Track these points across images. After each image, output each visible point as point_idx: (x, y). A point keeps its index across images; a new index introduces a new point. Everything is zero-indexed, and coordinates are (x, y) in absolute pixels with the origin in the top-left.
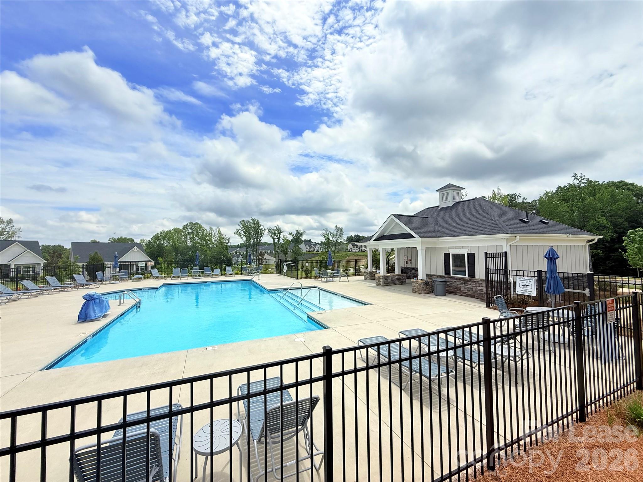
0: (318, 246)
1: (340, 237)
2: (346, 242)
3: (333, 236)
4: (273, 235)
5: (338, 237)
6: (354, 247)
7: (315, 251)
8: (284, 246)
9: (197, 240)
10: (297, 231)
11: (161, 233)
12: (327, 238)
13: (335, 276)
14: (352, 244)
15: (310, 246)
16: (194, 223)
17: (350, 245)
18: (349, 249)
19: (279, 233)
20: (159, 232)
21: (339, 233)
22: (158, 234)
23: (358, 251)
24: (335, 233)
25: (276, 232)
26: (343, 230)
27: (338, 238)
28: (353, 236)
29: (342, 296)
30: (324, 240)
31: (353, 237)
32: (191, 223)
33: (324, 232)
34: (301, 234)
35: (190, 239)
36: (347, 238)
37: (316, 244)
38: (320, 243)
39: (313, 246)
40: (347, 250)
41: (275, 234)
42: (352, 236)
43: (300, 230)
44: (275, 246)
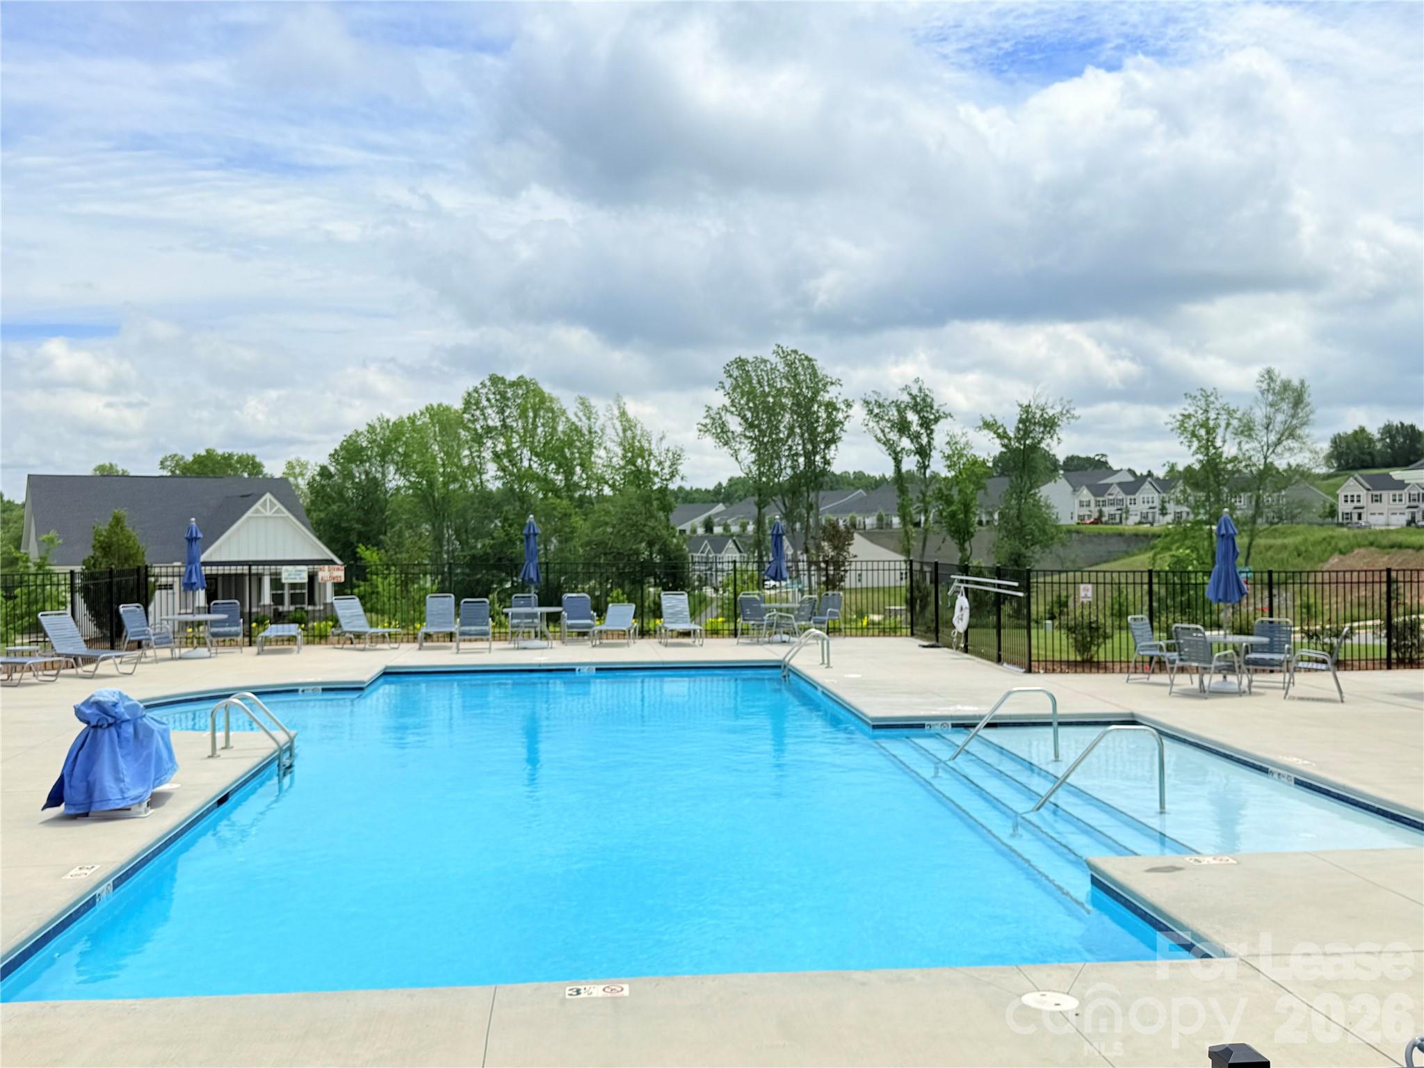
0: (1148, 494)
1: (1292, 435)
2: (1323, 470)
3: (1247, 430)
4: (893, 436)
5: (1273, 438)
6: (1377, 499)
7: (1133, 519)
8: (955, 492)
9: (526, 464)
10: (1027, 409)
11: (372, 429)
12: (1208, 444)
13: (1255, 662)
14: (1367, 478)
15: (1099, 491)
16: (511, 377)
17: (1353, 486)
18: (1343, 507)
19: (926, 424)
20: (363, 428)
21: (1280, 418)
22: (358, 434)
23: (1402, 520)
24: (1259, 414)
25: (912, 417)
26: (1310, 398)
27: (1279, 442)
28: (1374, 430)
29: (1298, 783)
30: (1187, 457)
31: (1370, 441)
32: (495, 380)
33: (1191, 410)
34: (1050, 425)
35: (497, 457)
36: (1337, 442)
37: (1135, 483)
38: (1160, 473)
39: (1117, 493)
40: (1333, 513)
41: (903, 427)
42: (1362, 430)
43: (1042, 401)
44: (903, 491)
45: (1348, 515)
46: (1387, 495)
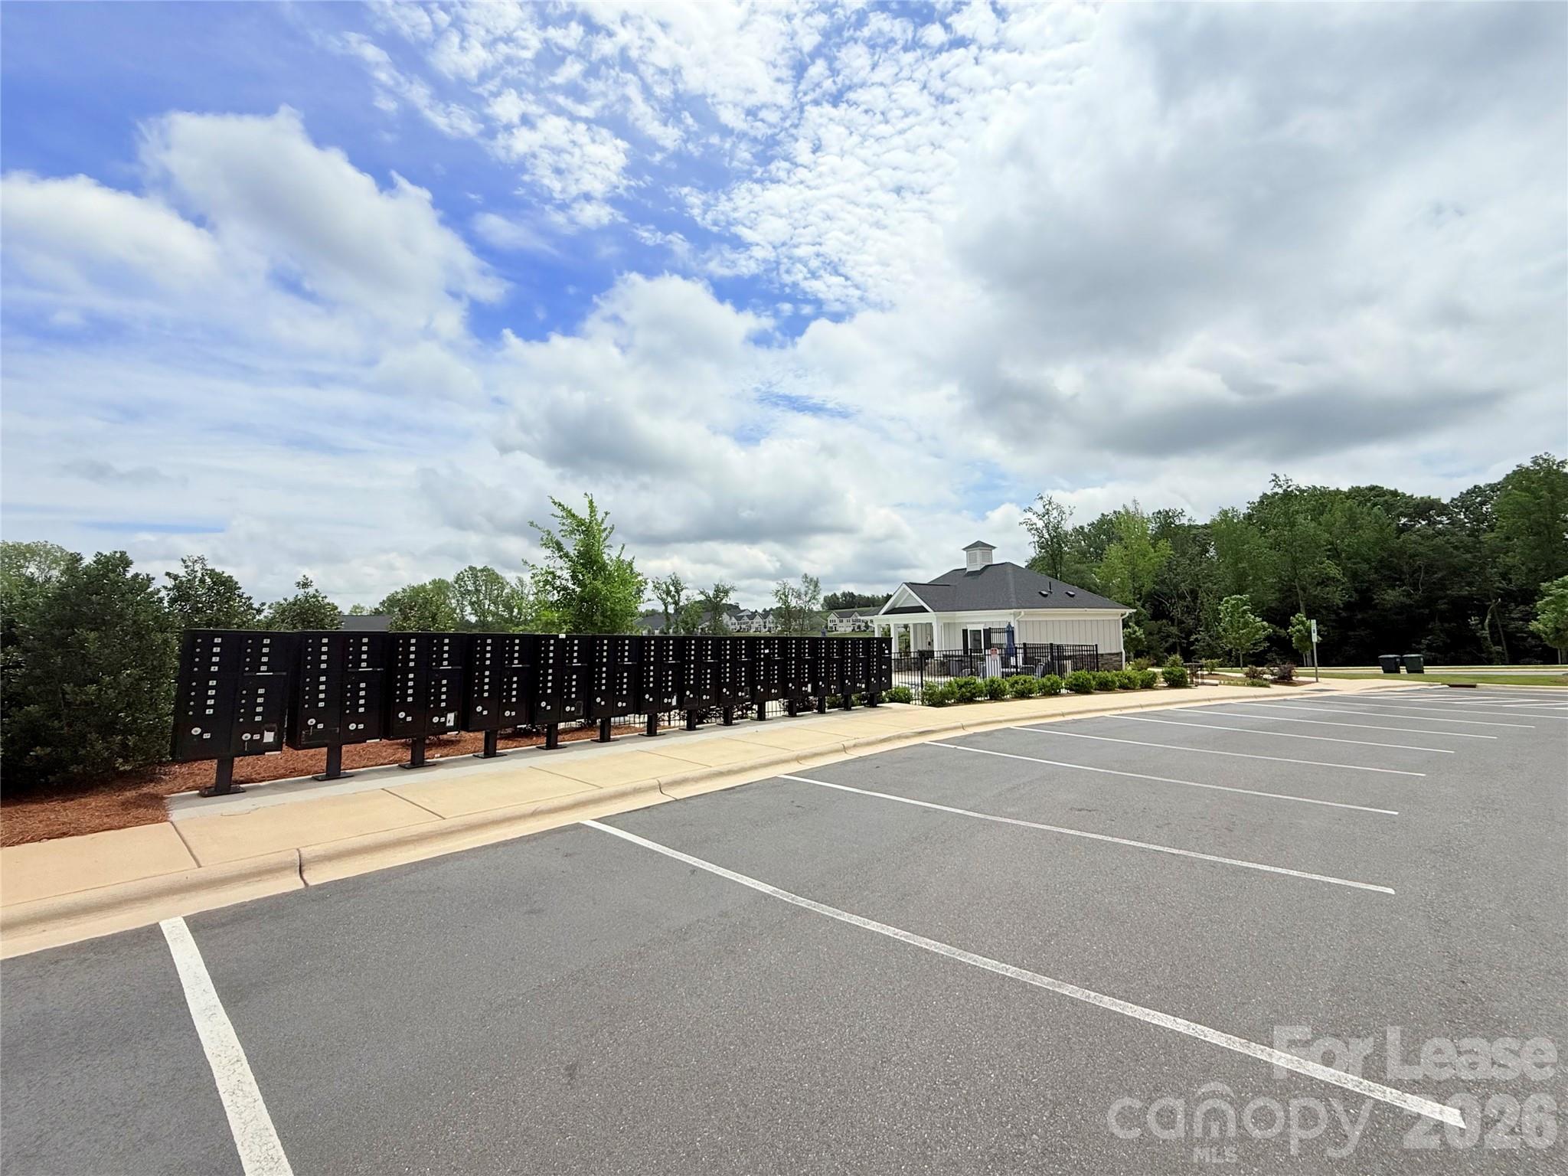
0: (758, 619)
1: (813, 598)
2: (822, 610)
4: (664, 596)
6: (841, 621)
7: (753, 630)
8: (689, 619)
9: (487, 607)
10: (717, 586)
12: (785, 600)
14: (837, 613)
15: (739, 618)
16: (479, 567)
17: (833, 617)
18: (830, 625)
19: (677, 591)
21: (810, 592)
23: (850, 629)
24: (803, 590)
25: (672, 588)
27: (809, 600)
28: (839, 594)
30: (774, 604)
32: (471, 568)
33: (779, 588)
34: (726, 592)
35: (472, 604)
36: (827, 599)
37: (753, 615)
40: (827, 627)
41: (668, 593)
42: (835, 594)
43: (723, 584)
44: (668, 619)
45: (831, 628)
46: (845, 620)
